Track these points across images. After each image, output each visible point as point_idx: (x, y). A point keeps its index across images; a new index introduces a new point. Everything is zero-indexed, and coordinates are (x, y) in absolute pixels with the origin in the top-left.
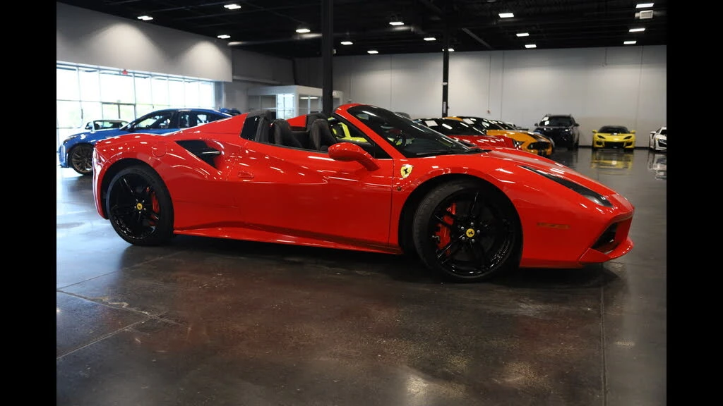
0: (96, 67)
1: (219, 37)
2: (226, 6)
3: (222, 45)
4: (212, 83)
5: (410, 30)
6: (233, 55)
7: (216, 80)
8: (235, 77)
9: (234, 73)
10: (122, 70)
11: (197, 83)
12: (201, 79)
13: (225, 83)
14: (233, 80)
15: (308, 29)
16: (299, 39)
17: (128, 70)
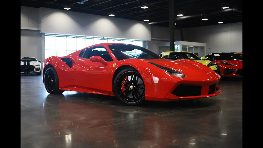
0: (92, 37)
1: (144, 21)
2: (142, 8)
3: (146, 24)
4: (142, 42)
5: (232, 11)
6: (151, 28)
7: (144, 40)
8: (152, 38)
9: (152, 37)
10: (103, 37)
11: (135, 42)
12: (137, 40)
13: (148, 41)
14: (151, 40)
15: (183, 14)
16: (179, 19)
17: (105, 37)
